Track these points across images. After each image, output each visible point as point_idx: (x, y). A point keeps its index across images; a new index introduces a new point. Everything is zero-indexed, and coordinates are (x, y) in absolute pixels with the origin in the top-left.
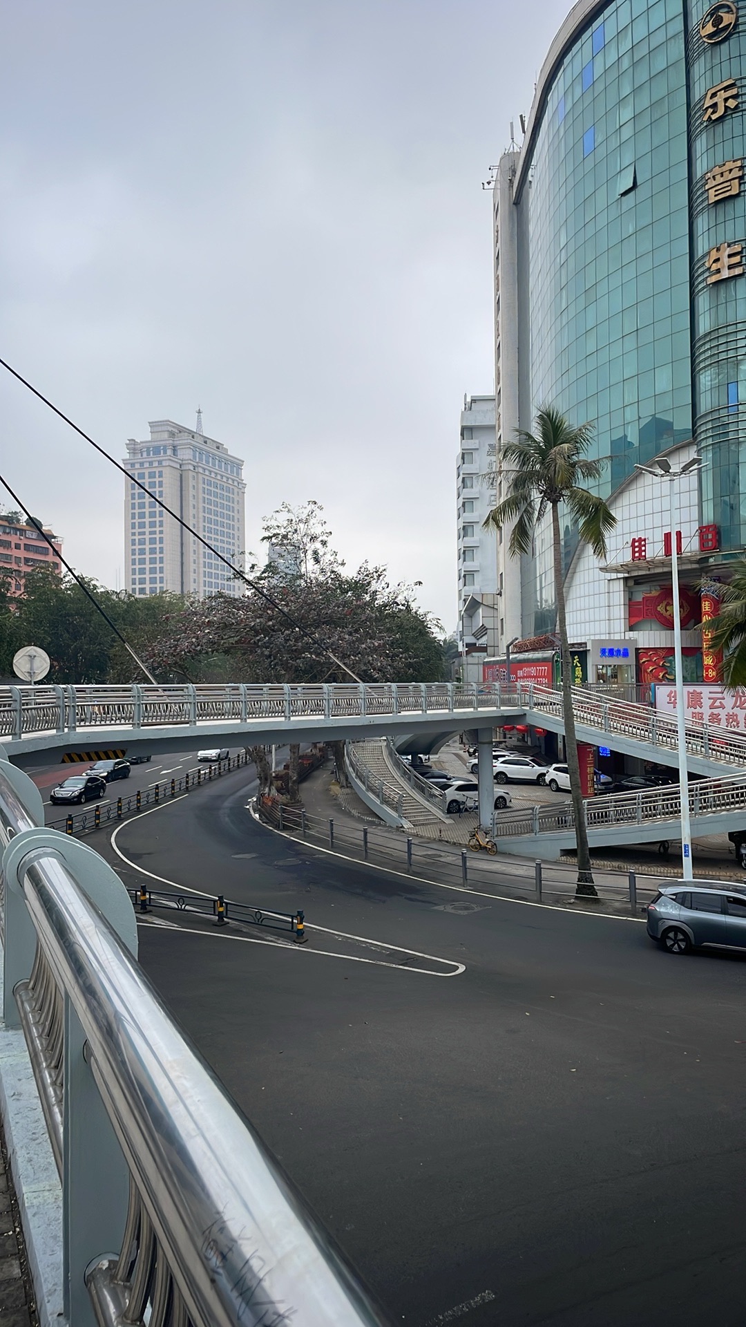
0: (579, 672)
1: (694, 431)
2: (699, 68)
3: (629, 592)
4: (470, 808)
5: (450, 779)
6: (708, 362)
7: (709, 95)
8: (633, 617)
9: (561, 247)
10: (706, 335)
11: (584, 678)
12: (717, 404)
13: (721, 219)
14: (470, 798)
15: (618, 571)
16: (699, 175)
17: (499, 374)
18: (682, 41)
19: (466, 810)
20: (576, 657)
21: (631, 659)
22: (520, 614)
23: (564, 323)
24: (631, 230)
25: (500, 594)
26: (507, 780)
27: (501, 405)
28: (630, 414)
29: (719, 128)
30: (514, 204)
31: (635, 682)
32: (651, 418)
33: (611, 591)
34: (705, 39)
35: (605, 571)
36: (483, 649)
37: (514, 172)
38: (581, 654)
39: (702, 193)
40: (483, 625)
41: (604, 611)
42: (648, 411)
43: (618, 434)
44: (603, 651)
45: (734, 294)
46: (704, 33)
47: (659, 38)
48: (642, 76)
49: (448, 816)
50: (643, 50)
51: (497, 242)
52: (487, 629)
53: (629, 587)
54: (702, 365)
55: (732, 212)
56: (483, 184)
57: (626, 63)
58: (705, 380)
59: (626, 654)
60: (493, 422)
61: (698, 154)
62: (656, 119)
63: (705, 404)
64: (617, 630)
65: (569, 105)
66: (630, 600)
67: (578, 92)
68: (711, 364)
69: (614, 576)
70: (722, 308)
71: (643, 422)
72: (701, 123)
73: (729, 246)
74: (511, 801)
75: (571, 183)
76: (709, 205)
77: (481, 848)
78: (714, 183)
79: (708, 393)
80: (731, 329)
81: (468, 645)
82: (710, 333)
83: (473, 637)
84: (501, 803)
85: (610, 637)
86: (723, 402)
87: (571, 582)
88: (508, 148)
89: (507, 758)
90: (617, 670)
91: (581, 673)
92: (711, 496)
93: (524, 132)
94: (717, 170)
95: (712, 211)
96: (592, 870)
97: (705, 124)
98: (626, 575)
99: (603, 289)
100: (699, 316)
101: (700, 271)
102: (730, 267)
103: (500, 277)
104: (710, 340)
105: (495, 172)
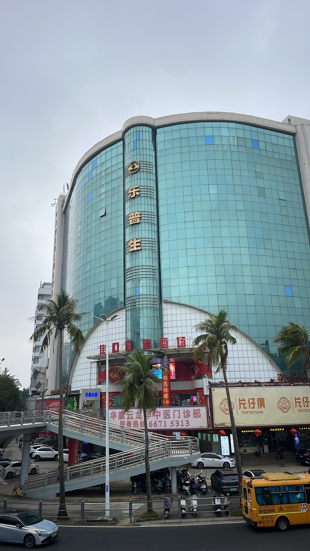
0: (75, 404)
1: (124, 304)
2: (127, 180)
3: (99, 367)
4: (17, 476)
5: (10, 461)
6: (129, 279)
7: (130, 189)
8: (100, 378)
9: (79, 231)
10: (128, 269)
11: (78, 407)
12: (132, 294)
13: (134, 230)
14: (18, 470)
15: (94, 359)
16: (127, 215)
17: (54, 275)
18: (122, 171)
19: (15, 477)
20: (75, 397)
21: (98, 398)
22: (55, 377)
23: (79, 259)
24: (104, 229)
25: (47, 368)
26: (40, 459)
27: (54, 287)
28: (102, 295)
29: (133, 201)
30: (63, 213)
31: (99, 408)
32: (109, 297)
33: (92, 367)
34: (129, 171)
35: (89, 358)
36: (39, 394)
37: (64, 202)
38: (77, 395)
39: (128, 221)
40: (39, 382)
41: (89, 376)
42: (108, 295)
43: (97, 302)
44: (87, 394)
45: (138, 255)
46: (129, 169)
47: (114, 168)
48: (109, 179)
49: (6, 481)
50: (109, 171)
51: (56, 226)
52: (41, 384)
53: (99, 366)
54: (127, 280)
55: (137, 229)
56: (52, 204)
57: (103, 174)
58: (129, 285)
59: (96, 395)
60: (50, 293)
61: (127, 208)
62: (113, 193)
63: (128, 294)
64: (93, 384)
65: (84, 184)
66: (99, 371)
67: (87, 180)
68: (130, 279)
69: (93, 360)
70: (134, 260)
71: (106, 299)
72: (128, 198)
73: (136, 239)
74: (39, 470)
75: (83, 209)
76: (130, 225)
77: (18, 497)
78: (132, 218)
79: (129, 290)
80: (137, 268)
81: (32, 392)
82: (130, 268)
83: (35, 388)
84: (34, 472)
85: (90, 387)
86: (134, 294)
87: (76, 363)
88: (62, 194)
89: (41, 448)
90: (92, 402)
91: (76, 404)
92: (130, 329)
93: (68, 189)
94: (133, 214)
95: (131, 227)
96: (66, 503)
97: (129, 198)
98: (98, 360)
99: (93, 248)
100: (126, 262)
101: (127, 247)
102: (137, 247)
103: (56, 238)
104: (130, 271)
105: (57, 201)
